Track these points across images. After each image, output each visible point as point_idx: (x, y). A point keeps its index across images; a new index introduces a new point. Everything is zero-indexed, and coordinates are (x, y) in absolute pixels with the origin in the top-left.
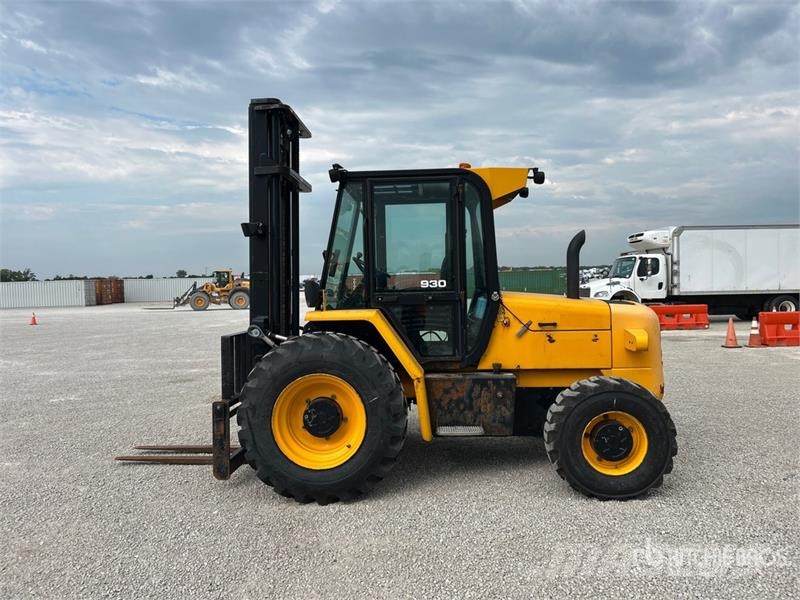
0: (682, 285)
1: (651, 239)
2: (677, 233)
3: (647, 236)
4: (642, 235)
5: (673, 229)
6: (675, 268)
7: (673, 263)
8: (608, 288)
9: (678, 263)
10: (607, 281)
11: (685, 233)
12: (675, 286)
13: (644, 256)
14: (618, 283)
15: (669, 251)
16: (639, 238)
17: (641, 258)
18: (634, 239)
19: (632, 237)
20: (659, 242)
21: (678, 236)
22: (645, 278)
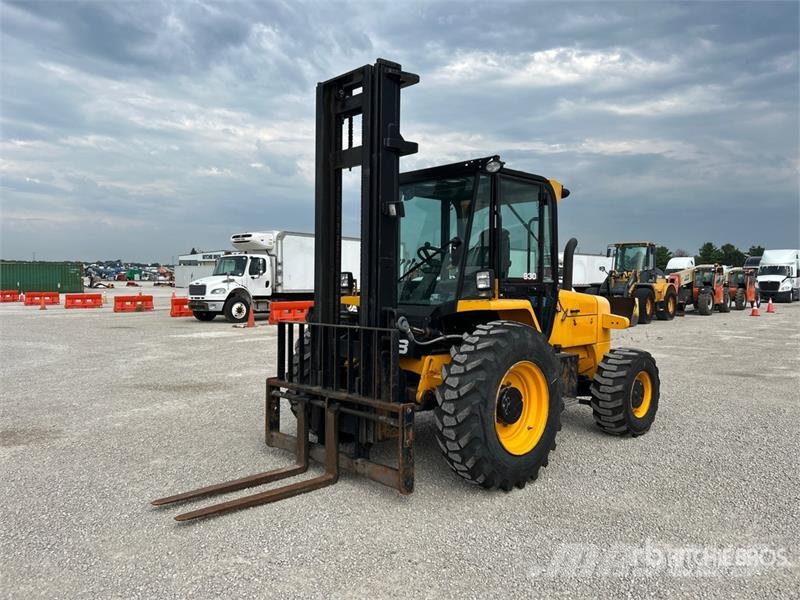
0: (285, 284)
1: (258, 240)
2: (280, 237)
3: (256, 237)
4: (250, 236)
5: (276, 233)
6: (279, 268)
7: (277, 264)
8: (225, 286)
9: (281, 264)
10: (225, 278)
11: (287, 237)
12: (280, 284)
13: (255, 256)
14: (233, 281)
15: (273, 252)
16: (246, 239)
17: (251, 258)
18: (241, 239)
19: (238, 237)
20: (266, 244)
21: (282, 240)
22: (256, 276)
